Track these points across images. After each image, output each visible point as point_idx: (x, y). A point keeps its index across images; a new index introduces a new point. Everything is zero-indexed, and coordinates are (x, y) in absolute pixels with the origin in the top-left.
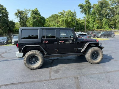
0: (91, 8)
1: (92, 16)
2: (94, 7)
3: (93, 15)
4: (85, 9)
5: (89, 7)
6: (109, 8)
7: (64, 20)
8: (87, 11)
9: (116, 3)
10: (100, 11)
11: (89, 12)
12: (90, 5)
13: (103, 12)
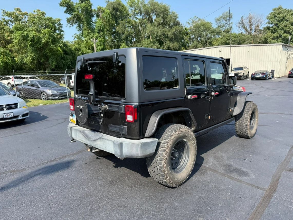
0: (93, 16)
1: (97, 34)
2: (101, 14)
3: (99, 32)
4: (78, 15)
5: (88, 13)
6: (129, 22)
7: (27, 36)
8: (84, 20)
9: (141, 14)
10: (112, 26)
11: (89, 24)
12: (91, 7)
13: (118, 28)
